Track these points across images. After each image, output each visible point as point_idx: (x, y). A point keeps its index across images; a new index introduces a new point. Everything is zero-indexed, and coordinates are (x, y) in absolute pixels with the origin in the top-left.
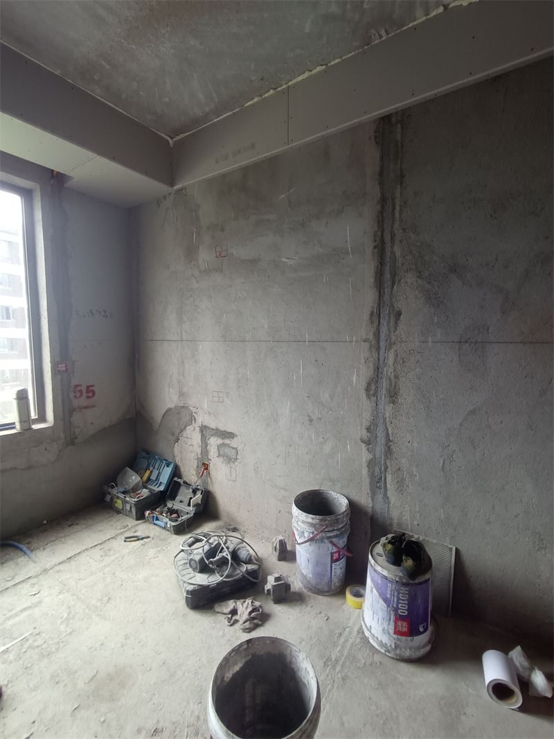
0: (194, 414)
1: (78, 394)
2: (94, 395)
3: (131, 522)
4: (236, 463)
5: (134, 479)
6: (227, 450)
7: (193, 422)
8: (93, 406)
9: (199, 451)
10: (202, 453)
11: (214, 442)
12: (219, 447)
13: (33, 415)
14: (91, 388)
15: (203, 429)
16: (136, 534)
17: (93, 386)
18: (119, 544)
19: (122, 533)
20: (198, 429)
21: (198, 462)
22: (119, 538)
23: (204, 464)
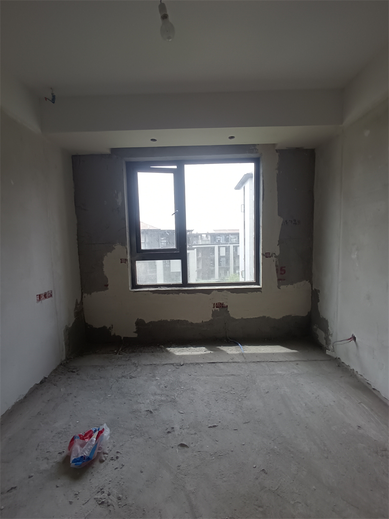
2: (285, 273)
8: (284, 280)
14: (283, 269)
17: (285, 267)
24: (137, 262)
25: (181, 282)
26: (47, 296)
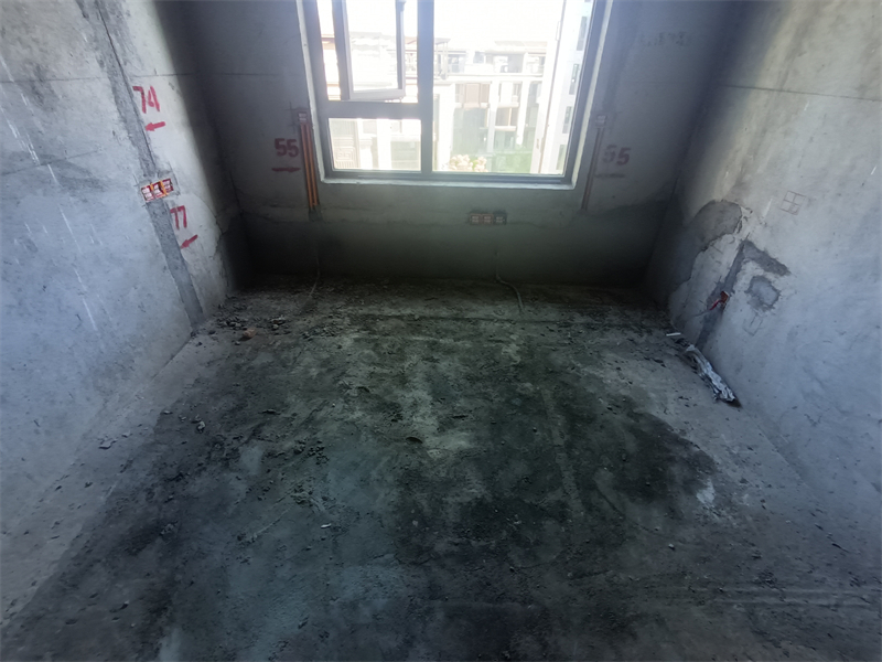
0: (742, 219)
2: (627, 161)
4: (767, 313)
6: (763, 289)
7: (737, 230)
9: (725, 274)
10: (727, 278)
11: (751, 269)
12: (755, 279)
14: (626, 152)
15: (746, 245)
17: (628, 149)
20: (737, 243)
21: (717, 288)
23: (723, 294)
24: (330, 120)
25: (418, 168)
26: (164, 189)
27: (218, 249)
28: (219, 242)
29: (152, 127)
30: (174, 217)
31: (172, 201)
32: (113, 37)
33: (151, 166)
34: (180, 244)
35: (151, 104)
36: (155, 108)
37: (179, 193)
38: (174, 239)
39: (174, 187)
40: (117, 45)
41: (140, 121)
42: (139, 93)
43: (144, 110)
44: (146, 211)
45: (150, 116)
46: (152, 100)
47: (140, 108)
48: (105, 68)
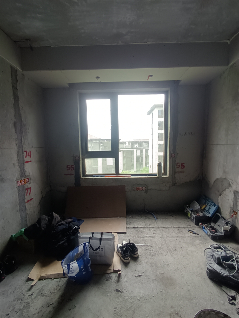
0: (230, 183)
1: (178, 166)
2: (184, 168)
3: (193, 225)
5: (197, 207)
7: (230, 187)
8: (183, 172)
9: (232, 204)
13: (163, 172)
14: (183, 165)
15: (236, 192)
16: (193, 231)
18: (185, 231)
19: (188, 227)
21: (231, 209)
22: (186, 228)
23: (234, 211)
24: (86, 159)
26: (25, 182)
27: (40, 203)
28: (40, 201)
29: (27, 162)
30: (26, 192)
31: (27, 186)
32: (22, 138)
33: (23, 174)
34: (26, 201)
35: (29, 156)
36: (29, 157)
37: (30, 183)
38: (24, 199)
39: (29, 181)
40: (23, 140)
41: (23, 160)
42: (26, 152)
43: (26, 157)
44: (17, 189)
45: (27, 159)
46: (29, 154)
47: (25, 157)
48: (17, 146)
